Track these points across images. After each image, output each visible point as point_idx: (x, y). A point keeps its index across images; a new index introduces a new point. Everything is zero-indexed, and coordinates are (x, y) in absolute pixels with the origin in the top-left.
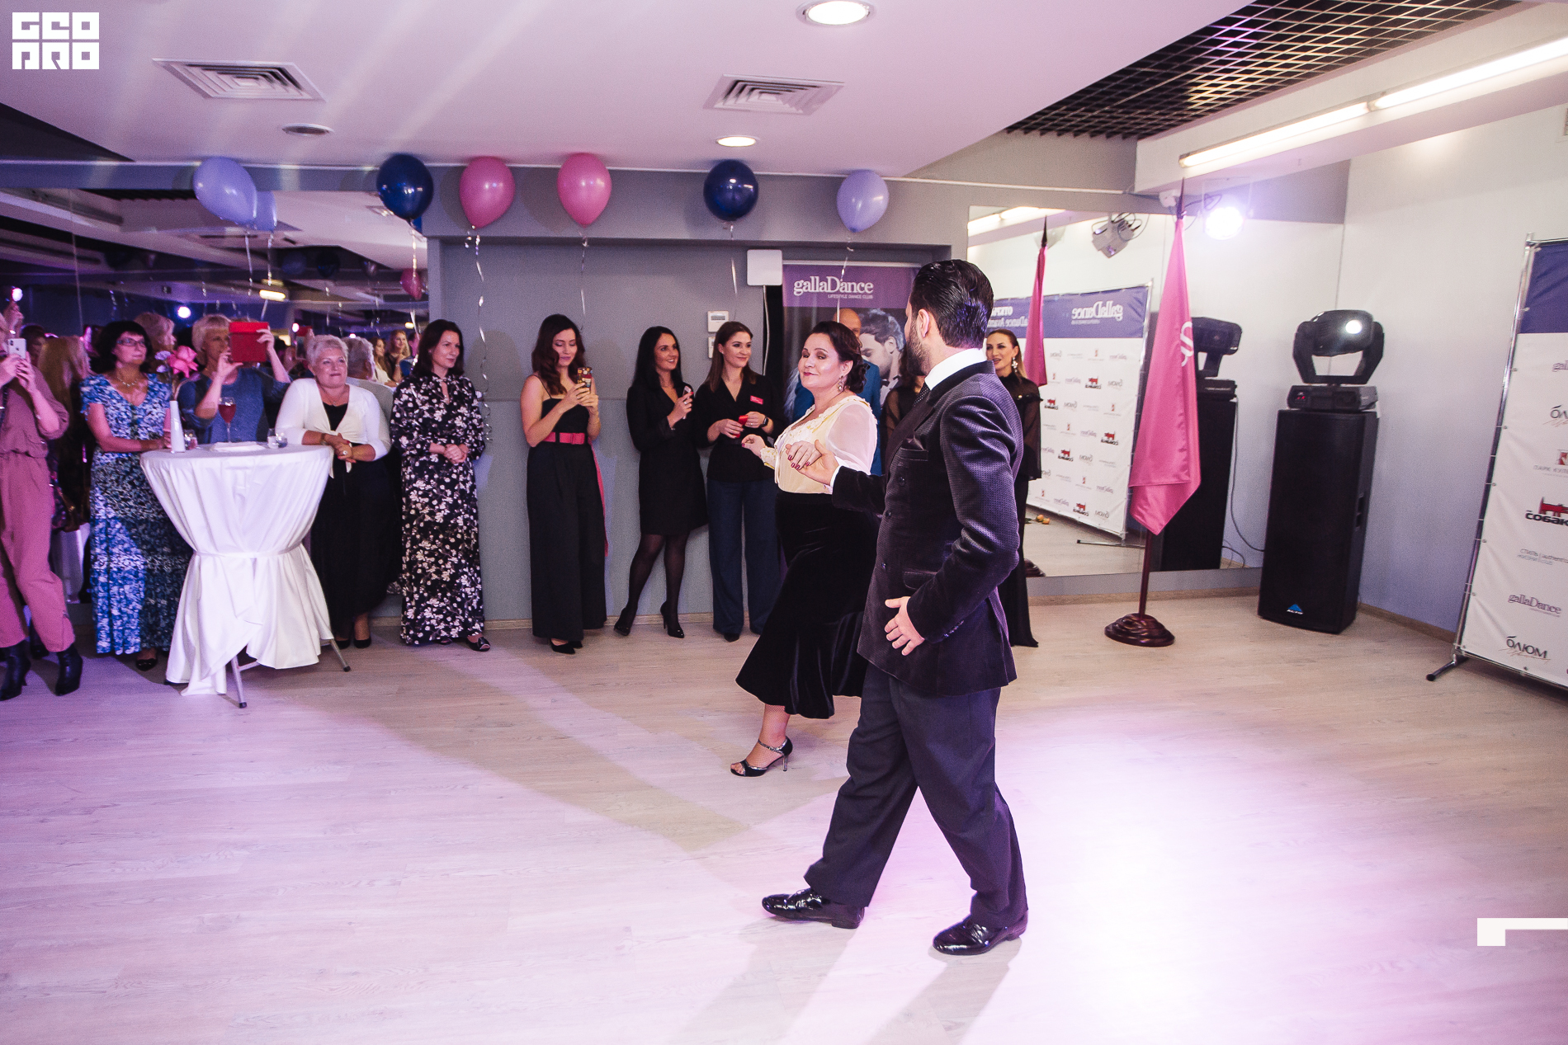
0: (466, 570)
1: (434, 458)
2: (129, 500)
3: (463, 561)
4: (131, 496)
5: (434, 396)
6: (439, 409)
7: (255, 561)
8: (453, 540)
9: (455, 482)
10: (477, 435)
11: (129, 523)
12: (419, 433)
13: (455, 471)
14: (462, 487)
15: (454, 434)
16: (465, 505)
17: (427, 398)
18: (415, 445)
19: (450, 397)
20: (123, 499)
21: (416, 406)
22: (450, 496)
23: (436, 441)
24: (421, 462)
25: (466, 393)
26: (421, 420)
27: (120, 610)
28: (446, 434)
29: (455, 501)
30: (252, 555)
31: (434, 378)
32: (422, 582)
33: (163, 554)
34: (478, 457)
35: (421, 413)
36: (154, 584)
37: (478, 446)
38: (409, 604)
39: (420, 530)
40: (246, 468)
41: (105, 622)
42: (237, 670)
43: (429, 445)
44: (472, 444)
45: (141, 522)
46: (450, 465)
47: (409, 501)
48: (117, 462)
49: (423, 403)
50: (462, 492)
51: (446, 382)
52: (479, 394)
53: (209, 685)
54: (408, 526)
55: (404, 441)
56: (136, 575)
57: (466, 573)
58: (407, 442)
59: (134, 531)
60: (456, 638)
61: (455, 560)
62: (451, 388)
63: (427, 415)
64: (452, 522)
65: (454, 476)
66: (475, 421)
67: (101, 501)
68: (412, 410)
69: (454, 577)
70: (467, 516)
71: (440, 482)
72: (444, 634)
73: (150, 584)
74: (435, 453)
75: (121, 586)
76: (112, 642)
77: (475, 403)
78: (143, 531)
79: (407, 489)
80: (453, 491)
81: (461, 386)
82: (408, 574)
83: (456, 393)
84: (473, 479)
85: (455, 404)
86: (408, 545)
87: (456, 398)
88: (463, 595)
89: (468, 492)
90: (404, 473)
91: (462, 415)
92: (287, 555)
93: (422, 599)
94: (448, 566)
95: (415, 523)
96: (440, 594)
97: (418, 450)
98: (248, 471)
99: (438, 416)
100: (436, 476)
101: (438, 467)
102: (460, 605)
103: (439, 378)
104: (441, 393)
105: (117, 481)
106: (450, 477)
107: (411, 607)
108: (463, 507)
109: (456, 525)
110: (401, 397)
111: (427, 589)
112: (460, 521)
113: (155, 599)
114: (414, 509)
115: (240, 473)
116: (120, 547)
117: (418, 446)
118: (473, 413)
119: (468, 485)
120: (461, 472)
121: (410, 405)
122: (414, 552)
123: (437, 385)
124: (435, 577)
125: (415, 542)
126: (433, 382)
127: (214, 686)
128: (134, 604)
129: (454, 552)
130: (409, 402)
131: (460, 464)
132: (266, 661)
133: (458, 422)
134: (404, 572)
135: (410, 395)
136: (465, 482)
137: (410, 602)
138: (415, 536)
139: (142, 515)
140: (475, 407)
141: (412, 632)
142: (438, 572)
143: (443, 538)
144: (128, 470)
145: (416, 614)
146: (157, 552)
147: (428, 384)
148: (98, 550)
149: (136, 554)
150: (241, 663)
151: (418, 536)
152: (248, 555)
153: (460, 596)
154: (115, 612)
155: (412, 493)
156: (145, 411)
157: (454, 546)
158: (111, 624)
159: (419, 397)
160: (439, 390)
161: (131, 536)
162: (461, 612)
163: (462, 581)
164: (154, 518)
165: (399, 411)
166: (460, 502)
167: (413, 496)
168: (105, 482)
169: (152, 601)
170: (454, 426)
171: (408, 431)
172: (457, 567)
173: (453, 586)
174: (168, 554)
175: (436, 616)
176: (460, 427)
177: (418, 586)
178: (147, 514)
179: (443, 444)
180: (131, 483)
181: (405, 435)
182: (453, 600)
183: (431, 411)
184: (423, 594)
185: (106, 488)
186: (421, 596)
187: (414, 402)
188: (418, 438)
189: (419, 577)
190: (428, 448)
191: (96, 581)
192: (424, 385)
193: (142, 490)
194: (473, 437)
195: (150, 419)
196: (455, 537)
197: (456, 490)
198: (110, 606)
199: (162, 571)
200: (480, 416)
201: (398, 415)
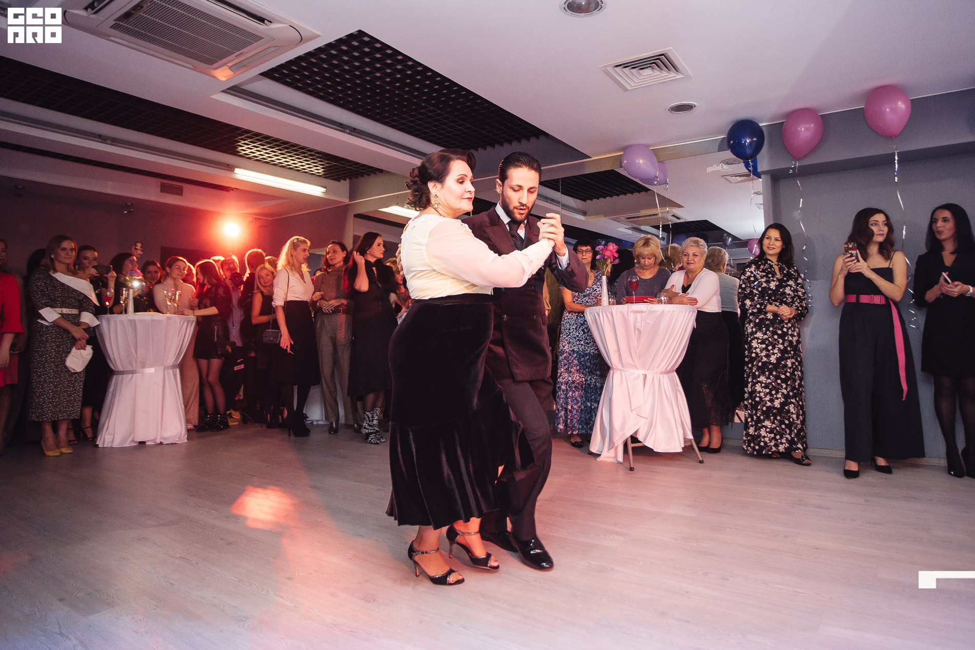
0: (793, 400)
1: (770, 316)
2: (581, 340)
3: (791, 394)
4: (582, 338)
5: (769, 273)
6: (774, 281)
7: (645, 376)
8: (783, 376)
9: (785, 334)
10: (801, 302)
11: (580, 354)
12: (758, 298)
13: (786, 326)
14: (790, 338)
15: (785, 299)
16: (792, 352)
17: (764, 274)
18: (756, 306)
19: (781, 274)
20: (578, 340)
21: (756, 279)
22: (781, 344)
23: (771, 304)
24: (760, 319)
25: (793, 273)
26: (760, 289)
27: (572, 406)
28: (778, 299)
29: (785, 348)
30: (644, 372)
31: (769, 262)
32: (759, 408)
33: (597, 375)
34: (802, 318)
35: (760, 284)
36: (591, 393)
37: (803, 309)
38: (750, 423)
39: (759, 368)
40: (642, 312)
41: (562, 413)
42: (630, 446)
43: (766, 306)
44: (798, 307)
45: (586, 355)
46: (782, 321)
47: (751, 347)
48: (577, 317)
49: (762, 277)
50: (791, 342)
51: (778, 265)
52: (802, 276)
53: (613, 455)
54: (750, 366)
55: (748, 302)
56: (582, 387)
57: (793, 403)
58: (750, 303)
59: (582, 359)
60: (782, 452)
61: (785, 392)
62: (781, 270)
63: (764, 285)
64: (783, 363)
65: (785, 330)
66: (800, 293)
67: (567, 340)
68: (754, 282)
69: (783, 405)
70: (794, 360)
71: (774, 333)
72: (774, 449)
73: (589, 393)
74: (771, 312)
75: (574, 392)
76: (566, 425)
77: (800, 281)
78: (587, 360)
79: (749, 339)
80: (784, 340)
81: (789, 268)
82: (750, 401)
83: (785, 272)
84: (799, 335)
85: (785, 279)
86: (750, 380)
87: (785, 275)
88: (791, 420)
89: (795, 344)
90: (747, 328)
91: (791, 286)
92: (666, 376)
93: (759, 421)
94: (779, 396)
95: (755, 364)
96: (772, 418)
97: (758, 308)
98: (643, 314)
99: (773, 285)
100: (771, 329)
101: (772, 322)
102: (788, 426)
103: (772, 262)
104: (774, 271)
105: (576, 329)
106: (782, 330)
107: (752, 426)
108: (791, 353)
109: (786, 366)
110: (746, 274)
111: (763, 413)
112: (789, 363)
113: (591, 403)
114: (755, 353)
115: (639, 315)
116: (575, 368)
117: (758, 306)
118: (798, 287)
119: (795, 339)
120: (790, 328)
121: (752, 279)
122: (754, 385)
123: (771, 266)
124: (769, 404)
125: (755, 377)
126: (768, 264)
127: (616, 457)
128: (580, 404)
129: (784, 386)
130: (752, 277)
131: (790, 320)
132: (649, 444)
133: (788, 290)
134: (747, 399)
135: (751, 272)
136: (792, 336)
137: (751, 422)
138: (755, 372)
139: (587, 350)
140: (799, 284)
141: (752, 445)
142: (772, 401)
143: (776, 375)
144: (582, 323)
145: (755, 431)
146: (594, 374)
147: (765, 265)
148: (562, 370)
149: (583, 373)
150: (632, 442)
151: (757, 373)
152: (641, 372)
153: (789, 420)
154: (569, 407)
155: (753, 341)
156: (593, 289)
157: (783, 381)
158: (566, 414)
159: (759, 274)
160: (773, 269)
161: (580, 363)
162: (788, 431)
163: (791, 408)
164: (593, 353)
165: (744, 283)
166: (789, 349)
167: (754, 344)
168: (569, 330)
169: (589, 404)
170: (784, 293)
171: (751, 296)
172: (786, 397)
173: (782, 411)
174: (599, 376)
175: (769, 435)
176: (789, 295)
177: (757, 410)
178: (590, 350)
179: (776, 305)
180: (583, 330)
181: (749, 298)
182: (781, 422)
183: (768, 282)
184: (759, 417)
185: (570, 333)
186: (758, 418)
187: (755, 276)
188: (758, 301)
189: (758, 403)
190: (765, 308)
191: (560, 388)
192: (762, 267)
193: (588, 335)
194: (799, 303)
195: (595, 294)
196: (785, 374)
197: (787, 340)
198: (567, 403)
199: (596, 386)
200: (804, 291)
201: (743, 286)
